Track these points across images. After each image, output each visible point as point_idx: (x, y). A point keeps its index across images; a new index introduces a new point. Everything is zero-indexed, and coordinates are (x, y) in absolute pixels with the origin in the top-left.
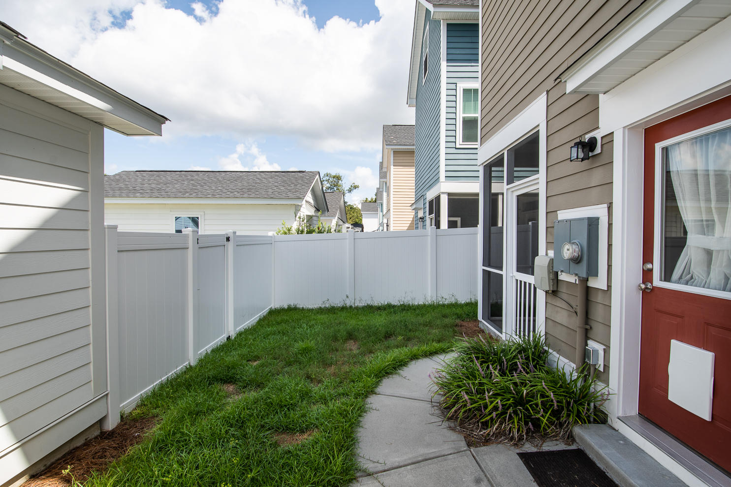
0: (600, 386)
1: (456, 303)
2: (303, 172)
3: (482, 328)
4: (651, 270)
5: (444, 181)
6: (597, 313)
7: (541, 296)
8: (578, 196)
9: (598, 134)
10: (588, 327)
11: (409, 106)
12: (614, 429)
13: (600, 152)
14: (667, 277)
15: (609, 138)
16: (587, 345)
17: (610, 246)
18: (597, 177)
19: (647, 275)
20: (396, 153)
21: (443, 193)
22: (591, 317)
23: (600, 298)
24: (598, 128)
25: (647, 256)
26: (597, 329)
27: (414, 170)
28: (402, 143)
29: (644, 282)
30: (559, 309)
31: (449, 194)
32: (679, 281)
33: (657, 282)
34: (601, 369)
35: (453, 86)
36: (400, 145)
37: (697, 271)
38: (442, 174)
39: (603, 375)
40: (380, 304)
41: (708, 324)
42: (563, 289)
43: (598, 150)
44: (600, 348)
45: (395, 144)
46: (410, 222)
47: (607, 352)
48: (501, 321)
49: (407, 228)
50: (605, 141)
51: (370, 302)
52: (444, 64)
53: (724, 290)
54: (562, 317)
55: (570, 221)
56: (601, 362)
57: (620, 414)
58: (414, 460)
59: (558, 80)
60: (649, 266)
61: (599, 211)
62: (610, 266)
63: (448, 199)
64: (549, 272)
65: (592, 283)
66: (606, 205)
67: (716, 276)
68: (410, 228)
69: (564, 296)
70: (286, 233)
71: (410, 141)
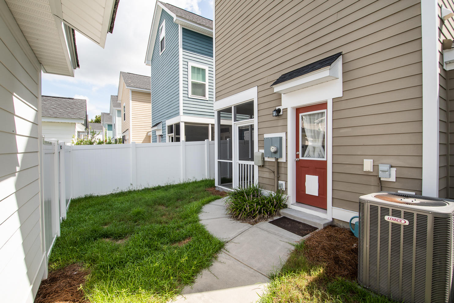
0: (284, 196)
1: (196, 181)
2: (73, 99)
3: (218, 189)
4: (299, 154)
5: (182, 115)
6: (282, 170)
7: (256, 169)
8: (273, 129)
9: (281, 108)
10: (278, 176)
11: (146, 65)
12: (290, 208)
13: (282, 114)
14: (303, 156)
15: (286, 110)
16: (278, 182)
17: (286, 147)
18: (281, 122)
19: (297, 156)
20: (133, 92)
21: (182, 122)
22: (280, 172)
23: (283, 165)
24: (281, 105)
25: (297, 150)
26: (282, 176)
27: (151, 105)
28: (138, 87)
29: (296, 158)
30: (265, 172)
31: (185, 123)
32: (306, 157)
33: (301, 158)
34: (284, 190)
35: (186, 63)
36: (137, 87)
37: (311, 153)
38: (181, 111)
39: (285, 192)
40: (153, 187)
41: (316, 168)
42: (267, 164)
43: (281, 113)
44: (283, 183)
45: (133, 86)
46: (144, 138)
47: (286, 184)
48: (232, 184)
49: (142, 142)
50: (284, 110)
51: (147, 186)
52: (181, 50)
53: (319, 158)
54: (267, 175)
55: (272, 138)
56: (284, 187)
57: (292, 203)
58: (239, 234)
59: (271, 87)
60: (298, 153)
61: (283, 135)
62: (287, 154)
63: (185, 125)
64: (262, 158)
65: (280, 160)
66: (285, 133)
67: (316, 154)
68: (144, 141)
69: (267, 167)
70: (78, 144)
71: (143, 86)
